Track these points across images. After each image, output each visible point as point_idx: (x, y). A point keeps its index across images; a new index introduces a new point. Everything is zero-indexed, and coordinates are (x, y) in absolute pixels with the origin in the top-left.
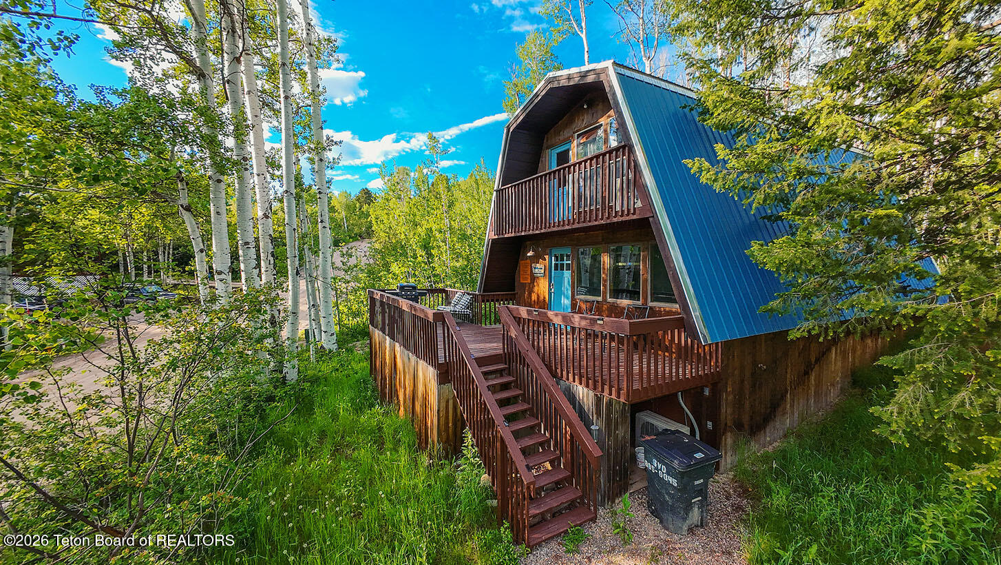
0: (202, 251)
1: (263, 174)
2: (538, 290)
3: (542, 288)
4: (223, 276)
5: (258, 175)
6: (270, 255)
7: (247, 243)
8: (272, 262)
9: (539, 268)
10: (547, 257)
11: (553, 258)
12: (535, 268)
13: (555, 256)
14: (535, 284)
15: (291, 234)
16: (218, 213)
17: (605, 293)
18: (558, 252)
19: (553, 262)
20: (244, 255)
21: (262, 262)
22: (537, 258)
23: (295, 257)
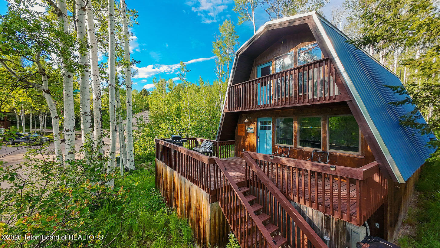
0: (56, 117)
1: (97, 75)
2: (250, 140)
3: (252, 139)
4: (69, 133)
5: (94, 75)
6: (99, 120)
7: (86, 113)
8: (100, 124)
9: (251, 128)
10: (255, 122)
11: (259, 123)
12: (248, 128)
13: (260, 122)
14: (248, 137)
15: (112, 108)
16: (68, 95)
17: (296, 143)
18: (263, 120)
19: (259, 125)
20: (84, 120)
21: (94, 123)
22: (249, 123)
23: (114, 121)
